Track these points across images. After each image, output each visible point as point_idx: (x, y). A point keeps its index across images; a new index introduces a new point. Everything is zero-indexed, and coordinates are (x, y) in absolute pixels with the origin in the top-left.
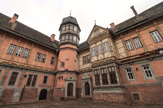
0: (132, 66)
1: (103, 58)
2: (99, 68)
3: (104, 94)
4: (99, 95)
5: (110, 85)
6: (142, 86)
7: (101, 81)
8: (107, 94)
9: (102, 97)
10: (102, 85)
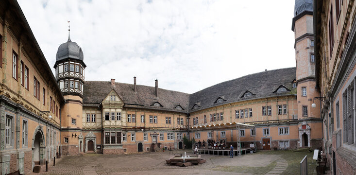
0: (127, 133)
1: (115, 125)
2: (110, 131)
3: (112, 150)
4: (108, 150)
5: (116, 144)
6: (129, 145)
7: (110, 141)
8: (114, 149)
9: (111, 151)
10: (110, 144)
